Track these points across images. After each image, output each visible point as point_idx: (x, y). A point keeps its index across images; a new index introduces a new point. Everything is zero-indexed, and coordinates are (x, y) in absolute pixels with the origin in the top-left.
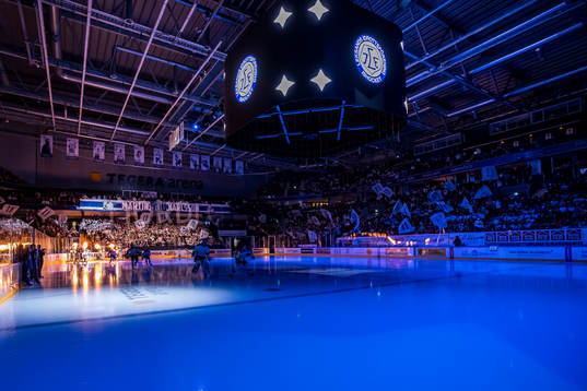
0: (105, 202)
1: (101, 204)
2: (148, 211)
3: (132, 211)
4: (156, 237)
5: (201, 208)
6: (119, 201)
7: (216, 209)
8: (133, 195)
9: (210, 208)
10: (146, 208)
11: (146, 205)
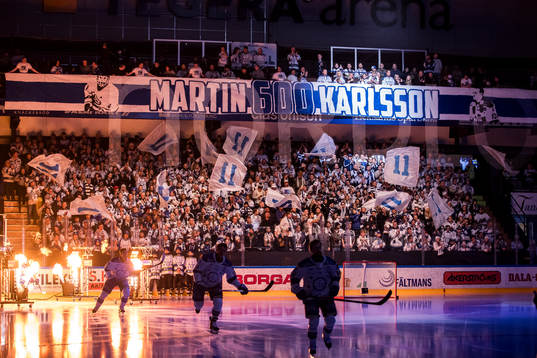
0: (91, 81)
1: (75, 93)
2: (246, 118)
3: (186, 117)
4: (273, 217)
5: (445, 104)
6: (140, 79)
7: (504, 107)
8: (191, 55)
9: (482, 102)
10: (239, 103)
11: (239, 93)
